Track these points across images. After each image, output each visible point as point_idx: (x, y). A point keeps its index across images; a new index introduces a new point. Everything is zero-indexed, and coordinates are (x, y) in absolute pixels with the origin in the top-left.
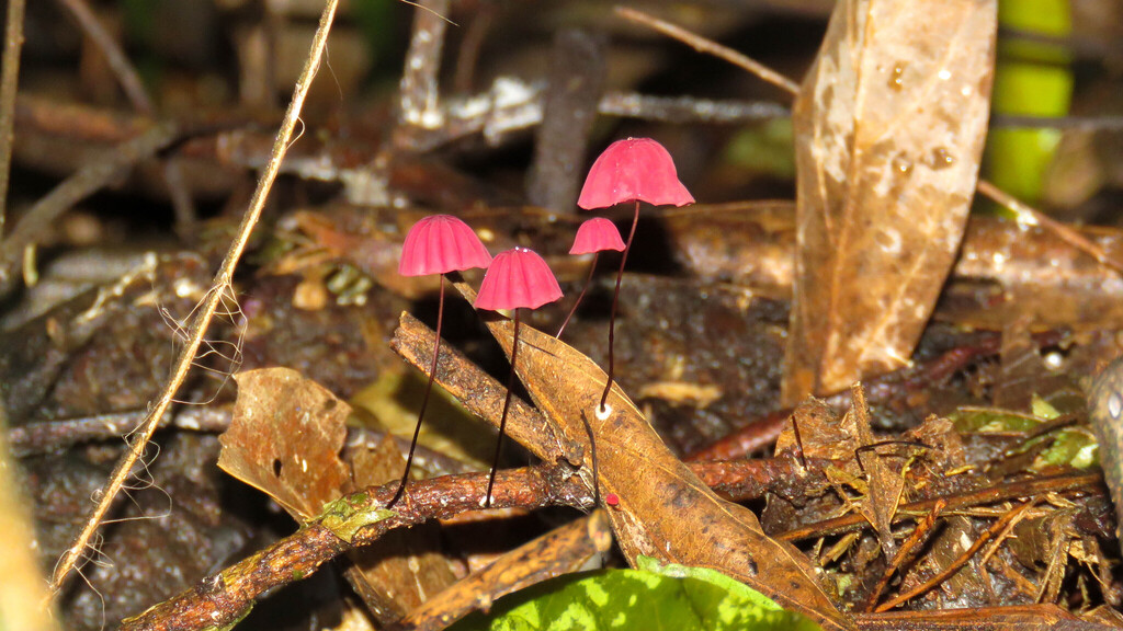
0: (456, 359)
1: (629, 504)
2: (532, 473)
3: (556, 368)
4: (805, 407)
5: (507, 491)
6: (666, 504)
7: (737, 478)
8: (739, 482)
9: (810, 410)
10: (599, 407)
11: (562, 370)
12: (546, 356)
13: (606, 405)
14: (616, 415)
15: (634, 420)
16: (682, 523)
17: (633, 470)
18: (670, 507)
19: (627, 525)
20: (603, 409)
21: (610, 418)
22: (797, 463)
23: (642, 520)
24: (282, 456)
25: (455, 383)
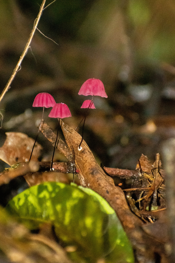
0: (53, 133)
1: (82, 173)
2: (65, 164)
3: (71, 136)
4: (142, 157)
5: (58, 167)
6: (90, 174)
7: (122, 173)
8: (122, 175)
9: (144, 159)
10: (79, 148)
11: (73, 137)
12: (70, 133)
13: (80, 147)
14: (83, 150)
15: (87, 152)
16: (93, 179)
17: (84, 164)
18: (91, 175)
19: (81, 179)
20: (80, 148)
21: (81, 150)
22: (140, 173)
23: (84, 178)
24: (19, 156)
25: (51, 139)
